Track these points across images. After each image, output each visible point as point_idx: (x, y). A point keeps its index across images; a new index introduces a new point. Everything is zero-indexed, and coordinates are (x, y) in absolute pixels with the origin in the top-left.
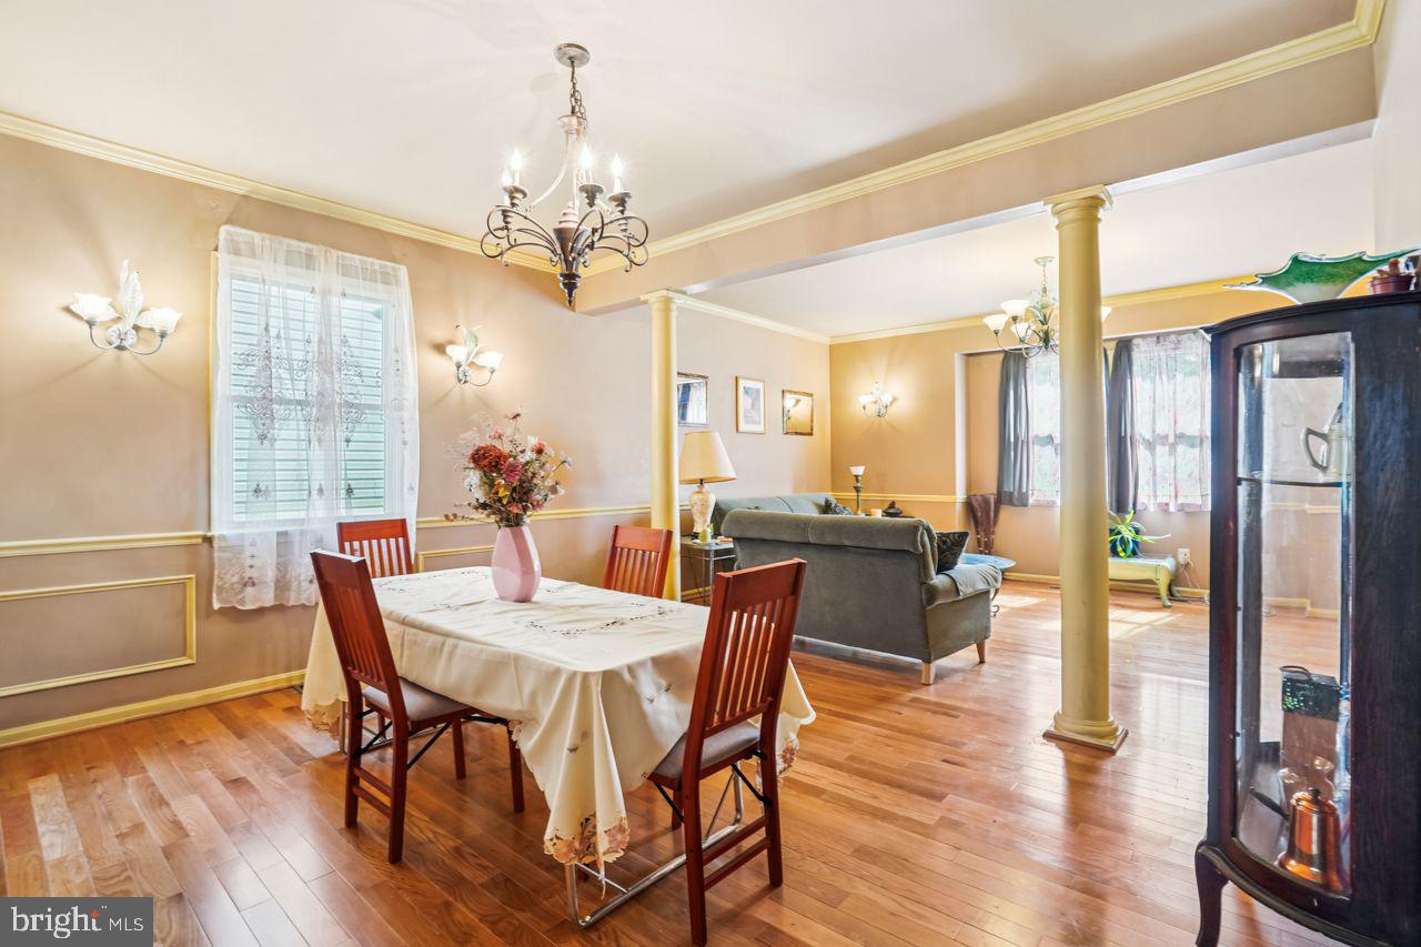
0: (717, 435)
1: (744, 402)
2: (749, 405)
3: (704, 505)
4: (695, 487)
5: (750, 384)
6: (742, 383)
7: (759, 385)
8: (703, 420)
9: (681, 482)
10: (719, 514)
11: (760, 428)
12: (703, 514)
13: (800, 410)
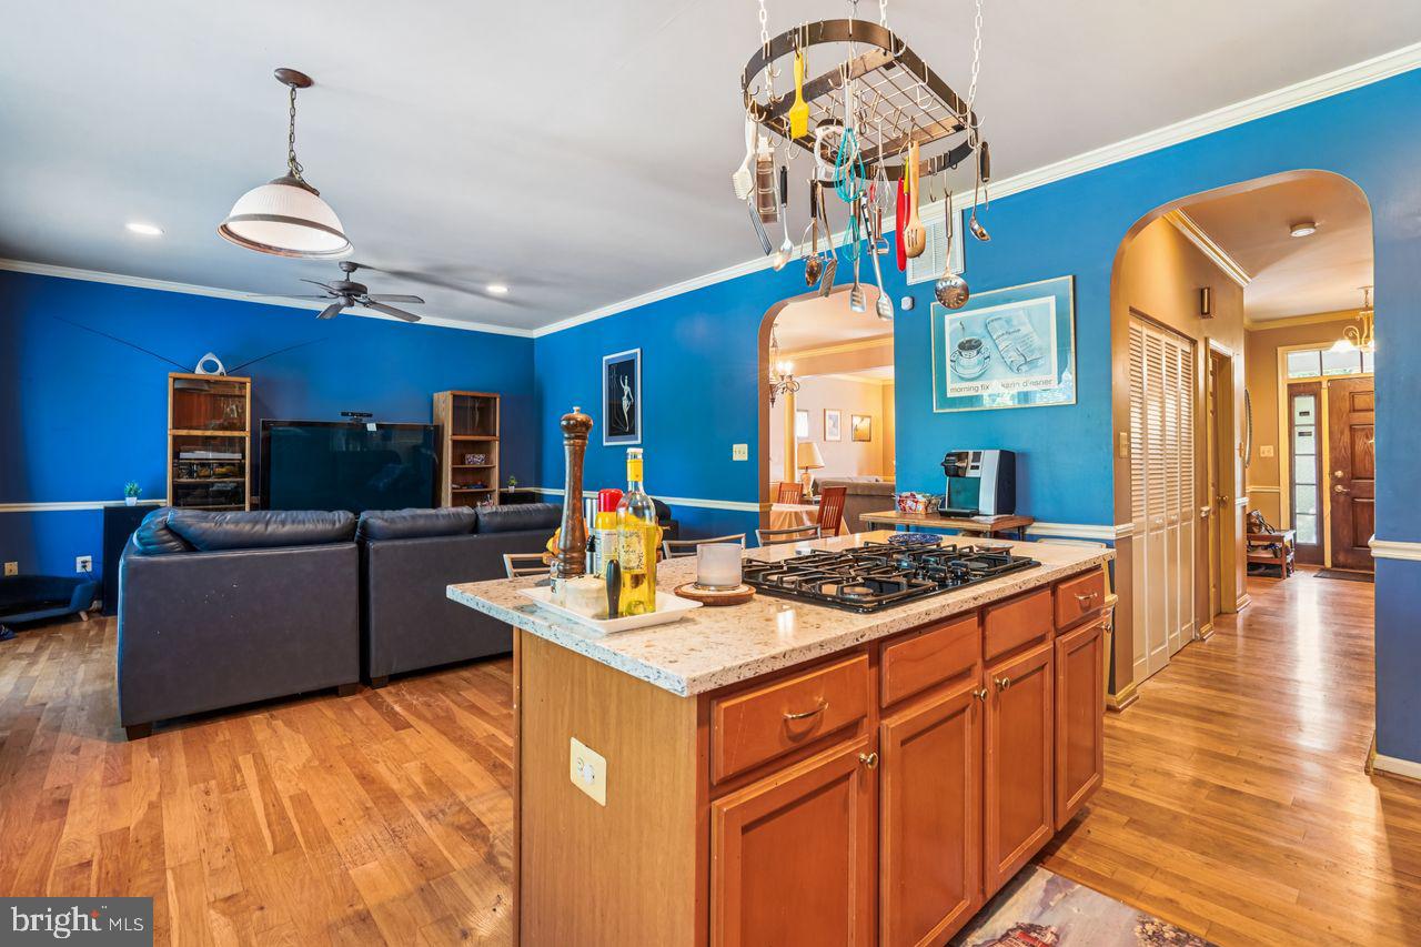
0: (815, 445)
1: (829, 423)
2: (831, 426)
3: (809, 479)
4: (804, 471)
5: (833, 413)
6: (827, 412)
7: (838, 413)
8: (806, 435)
9: (799, 468)
10: (815, 485)
11: (838, 438)
12: (808, 484)
13: (863, 425)
